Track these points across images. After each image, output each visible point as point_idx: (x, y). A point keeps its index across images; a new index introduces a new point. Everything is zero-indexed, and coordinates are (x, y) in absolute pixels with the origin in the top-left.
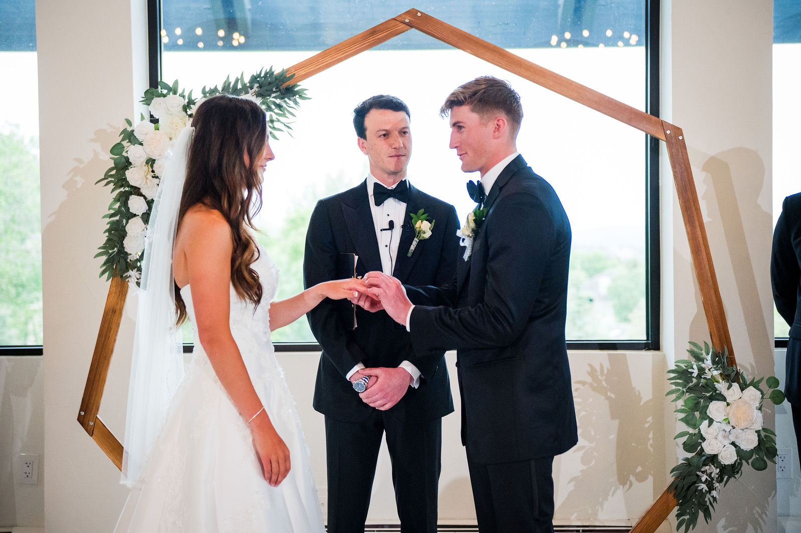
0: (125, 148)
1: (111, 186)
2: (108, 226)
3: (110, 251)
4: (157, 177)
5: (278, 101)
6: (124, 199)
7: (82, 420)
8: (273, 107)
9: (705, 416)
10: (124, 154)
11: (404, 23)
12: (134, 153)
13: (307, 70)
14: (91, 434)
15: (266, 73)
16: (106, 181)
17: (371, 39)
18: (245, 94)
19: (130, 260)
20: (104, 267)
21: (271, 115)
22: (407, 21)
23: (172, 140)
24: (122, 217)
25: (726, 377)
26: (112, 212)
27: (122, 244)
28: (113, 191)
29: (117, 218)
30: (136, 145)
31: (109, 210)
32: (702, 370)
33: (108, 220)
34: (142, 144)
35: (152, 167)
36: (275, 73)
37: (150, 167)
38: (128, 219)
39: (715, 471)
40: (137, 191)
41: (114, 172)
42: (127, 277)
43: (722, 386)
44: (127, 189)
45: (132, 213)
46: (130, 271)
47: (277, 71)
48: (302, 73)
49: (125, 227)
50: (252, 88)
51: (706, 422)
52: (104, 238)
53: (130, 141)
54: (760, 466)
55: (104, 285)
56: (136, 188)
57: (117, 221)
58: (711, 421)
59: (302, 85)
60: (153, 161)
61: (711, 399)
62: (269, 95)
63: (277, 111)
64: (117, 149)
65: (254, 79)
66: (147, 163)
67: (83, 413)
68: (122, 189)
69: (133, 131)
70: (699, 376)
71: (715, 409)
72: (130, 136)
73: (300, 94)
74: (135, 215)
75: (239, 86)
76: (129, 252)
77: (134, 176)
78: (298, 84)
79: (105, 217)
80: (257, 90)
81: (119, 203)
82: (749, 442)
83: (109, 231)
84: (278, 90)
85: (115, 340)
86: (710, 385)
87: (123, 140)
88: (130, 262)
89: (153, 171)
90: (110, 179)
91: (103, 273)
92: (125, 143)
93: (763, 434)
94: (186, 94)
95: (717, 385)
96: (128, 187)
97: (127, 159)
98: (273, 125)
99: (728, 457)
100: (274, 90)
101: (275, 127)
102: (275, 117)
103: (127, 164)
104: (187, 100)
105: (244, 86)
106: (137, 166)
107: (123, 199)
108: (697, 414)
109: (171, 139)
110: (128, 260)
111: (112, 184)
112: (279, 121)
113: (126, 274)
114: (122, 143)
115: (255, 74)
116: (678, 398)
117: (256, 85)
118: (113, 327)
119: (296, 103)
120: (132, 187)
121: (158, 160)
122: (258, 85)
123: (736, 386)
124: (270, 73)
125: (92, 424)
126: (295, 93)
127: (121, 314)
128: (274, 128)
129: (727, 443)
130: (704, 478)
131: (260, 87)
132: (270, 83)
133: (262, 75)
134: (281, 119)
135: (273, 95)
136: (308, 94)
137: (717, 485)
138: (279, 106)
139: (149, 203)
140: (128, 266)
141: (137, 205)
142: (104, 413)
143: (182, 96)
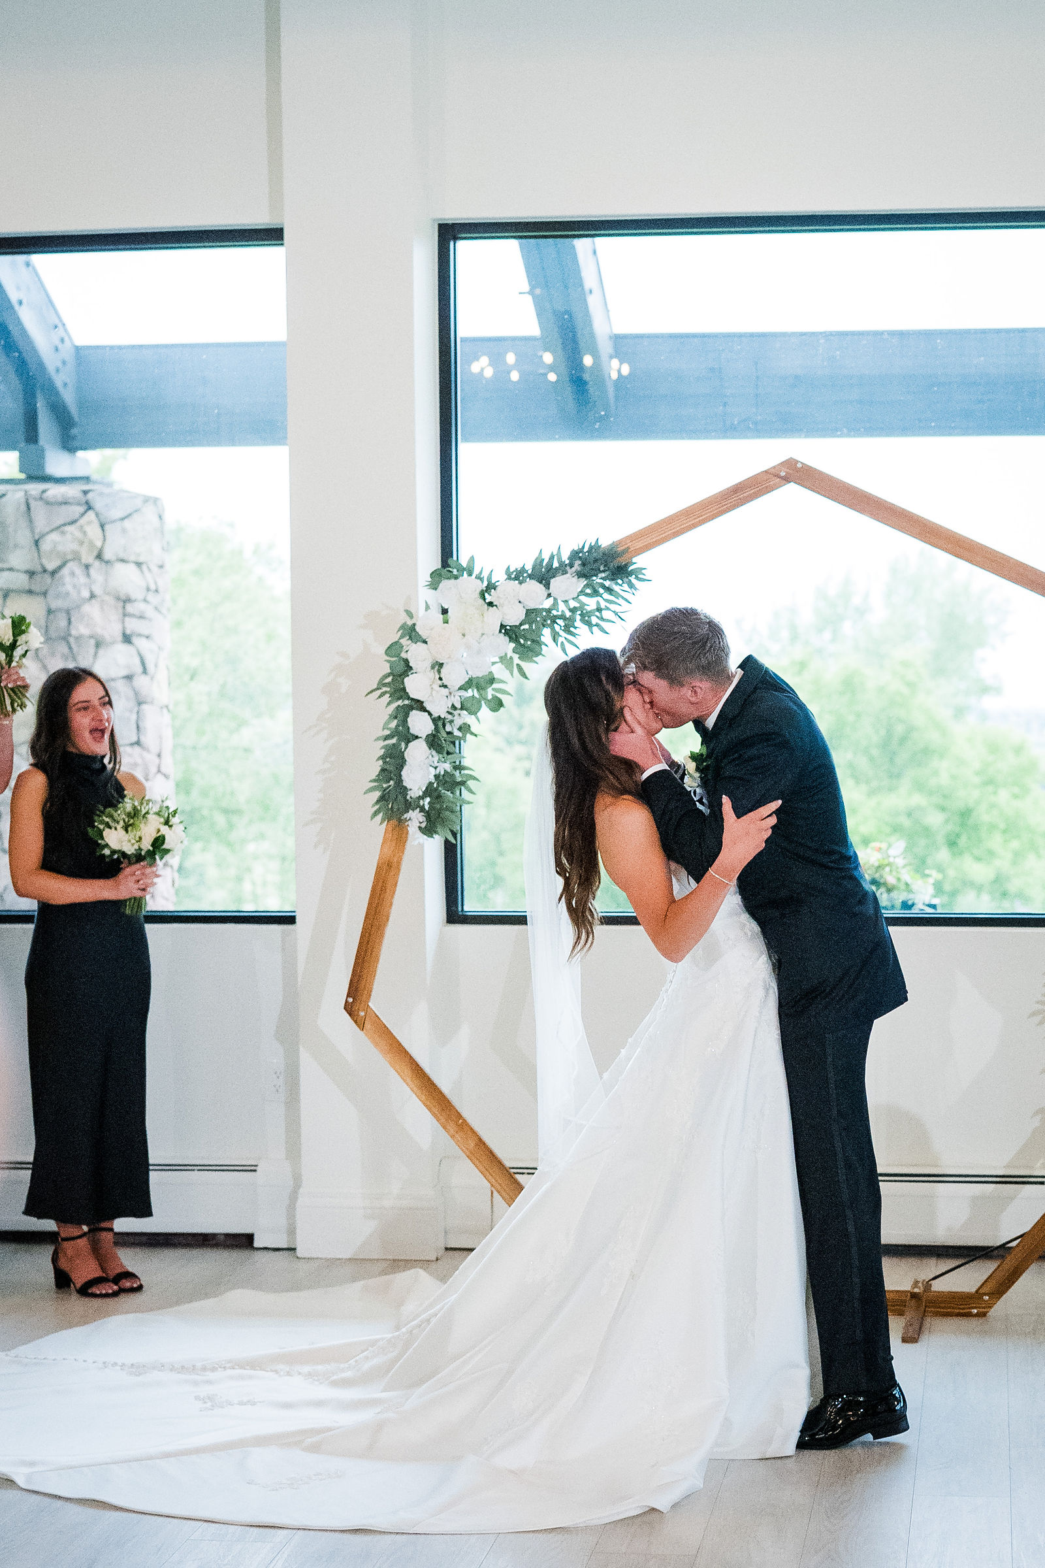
0: (404, 647)
1: (387, 698)
2: (382, 752)
3: (385, 786)
4: (446, 686)
5: (607, 583)
6: (402, 715)
7: (349, 1009)
8: (601, 591)
10: (403, 655)
11: (778, 476)
12: (416, 654)
13: (648, 541)
14: (362, 1027)
15: (591, 548)
16: (379, 692)
17: (735, 498)
18: (563, 574)
19: (411, 797)
20: (377, 807)
21: (598, 602)
22: (783, 474)
23: (466, 637)
24: (399, 740)
26: (388, 732)
27: (400, 776)
28: (389, 704)
29: (394, 741)
30: (418, 643)
31: (384, 729)
33: (382, 743)
34: (425, 642)
35: (439, 672)
36: (602, 547)
37: (436, 673)
38: (408, 742)
40: (420, 705)
41: (389, 679)
42: (406, 820)
44: (406, 702)
45: (413, 735)
46: (411, 812)
47: (605, 543)
48: (640, 545)
49: (403, 752)
50: (571, 566)
52: (376, 767)
53: (411, 638)
55: (378, 829)
56: (418, 701)
57: (394, 745)
59: (639, 561)
60: (441, 665)
62: (596, 575)
63: (606, 596)
64: (394, 649)
65: (575, 555)
66: (433, 667)
67: (351, 1000)
68: (400, 703)
69: (414, 625)
72: (411, 633)
73: (637, 573)
74: (417, 737)
75: (556, 564)
76: (408, 787)
77: (416, 686)
78: (634, 560)
79: (378, 739)
80: (579, 569)
81: (396, 721)
83: (383, 758)
84: (606, 568)
85: (391, 905)
87: (402, 637)
88: (410, 800)
89: (440, 679)
90: (384, 689)
91: (376, 814)
92: (404, 641)
94: (485, 575)
96: (408, 699)
97: (406, 661)
98: (601, 615)
100: (602, 568)
101: (604, 617)
102: (603, 604)
103: (408, 668)
104: (485, 583)
105: (562, 564)
106: (420, 673)
107: (400, 716)
109: (464, 635)
110: (408, 798)
111: (388, 695)
112: (608, 609)
113: (405, 816)
114: (401, 641)
115: (576, 549)
117: (578, 562)
118: (389, 886)
119: (631, 586)
120: (413, 699)
121: (447, 663)
122: (580, 562)
124: (594, 548)
125: (362, 1014)
126: (630, 574)
127: (398, 869)
128: (602, 619)
131: (584, 565)
132: (596, 561)
133: (586, 550)
134: (612, 607)
135: (603, 575)
136: (648, 574)
138: (609, 590)
139: (436, 720)
140: (408, 806)
141: (420, 724)
142: (378, 1002)
143: (479, 578)
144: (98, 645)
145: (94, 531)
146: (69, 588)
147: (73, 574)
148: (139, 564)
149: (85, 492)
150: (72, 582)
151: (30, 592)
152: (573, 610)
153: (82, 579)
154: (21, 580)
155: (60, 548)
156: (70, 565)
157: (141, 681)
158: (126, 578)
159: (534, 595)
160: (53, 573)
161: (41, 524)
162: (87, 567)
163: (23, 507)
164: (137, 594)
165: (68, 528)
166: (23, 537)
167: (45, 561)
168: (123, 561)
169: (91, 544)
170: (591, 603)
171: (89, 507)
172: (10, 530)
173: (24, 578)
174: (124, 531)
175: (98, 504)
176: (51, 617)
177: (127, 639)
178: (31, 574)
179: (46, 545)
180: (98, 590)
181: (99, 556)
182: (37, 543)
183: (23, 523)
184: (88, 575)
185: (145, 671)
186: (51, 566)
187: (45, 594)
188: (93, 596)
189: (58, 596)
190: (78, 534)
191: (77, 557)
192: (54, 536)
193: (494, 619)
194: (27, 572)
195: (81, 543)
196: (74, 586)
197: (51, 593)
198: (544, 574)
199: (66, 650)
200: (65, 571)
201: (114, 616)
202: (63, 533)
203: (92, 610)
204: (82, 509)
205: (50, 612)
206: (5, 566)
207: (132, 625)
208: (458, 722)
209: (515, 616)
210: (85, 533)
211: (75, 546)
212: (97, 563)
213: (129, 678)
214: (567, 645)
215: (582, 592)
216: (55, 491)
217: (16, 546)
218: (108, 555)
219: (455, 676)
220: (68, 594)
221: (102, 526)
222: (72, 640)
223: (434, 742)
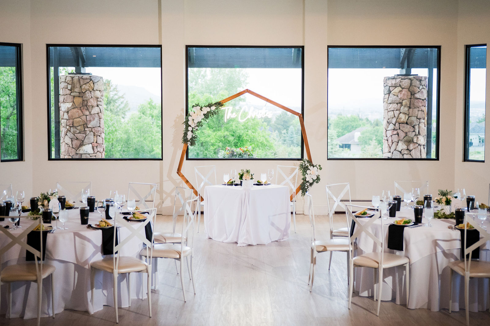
1: (185, 125)
3: (184, 138)
4: (194, 123)
7: (177, 173)
9: (306, 173)
10: (188, 118)
12: (190, 118)
13: (226, 101)
14: (180, 176)
15: (217, 102)
18: (213, 106)
22: (246, 91)
24: (187, 131)
25: (310, 165)
26: (185, 130)
32: (305, 164)
33: (184, 132)
34: (191, 116)
37: (193, 121)
39: (308, 184)
40: (190, 126)
43: (309, 167)
47: (220, 101)
48: (224, 102)
49: (187, 133)
51: (307, 174)
52: (183, 135)
54: (317, 182)
58: (308, 174)
61: (307, 170)
62: (218, 106)
67: (178, 171)
68: (187, 125)
70: (305, 165)
71: (308, 172)
72: (189, 114)
74: (189, 131)
76: (188, 138)
77: (190, 123)
78: (224, 104)
82: (315, 178)
86: (307, 167)
90: (184, 123)
91: (183, 142)
93: (318, 176)
94: (201, 106)
95: (308, 167)
99: (311, 181)
103: (188, 120)
105: (213, 104)
106: (190, 121)
107: (187, 127)
108: (305, 173)
109: (197, 115)
113: (188, 143)
115: (215, 102)
116: (301, 170)
118: (184, 154)
121: (194, 119)
123: (312, 167)
125: (180, 173)
129: (311, 178)
130: (306, 185)
131: (216, 104)
132: (218, 104)
137: (309, 187)
139: (193, 128)
140: (188, 141)
141: (190, 129)
142: (182, 171)
143: (200, 106)
144: (92, 107)
145: (92, 85)
146: (87, 96)
147: (88, 93)
148: (100, 91)
149: (90, 77)
150: (88, 94)
151: (79, 96)
152: (214, 112)
153: (90, 94)
154: (78, 94)
155: (85, 88)
156: (88, 91)
157: (100, 114)
158: (98, 94)
159: (208, 109)
160: (84, 93)
161: (82, 83)
162: (91, 92)
163: (78, 80)
164: (100, 97)
165: (87, 84)
166: (78, 86)
167: (82, 90)
168: (97, 90)
169: (92, 87)
170: (217, 110)
171: (91, 80)
172: (75, 84)
173: (78, 93)
174: (97, 84)
175: (93, 79)
176: (84, 102)
177: (98, 106)
178: (79, 93)
179: (83, 87)
180: (93, 96)
181: (93, 90)
182: (81, 87)
183: (78, 83)
184: (91, 93)
185: (101, 112)
186: (83, 92)
187: (82, 97)
188: (92, 97)
189: (85, 97)
190: (89, 85)
191: (89, 90)
192: (84, 86)
193: (202, 113)
194: (79, 92)
195: (90, 87)
196: (88, 96)
197: (84, 97)
198: (210, 106)
199: (86, 108)
200: (87, 92)
201: (96, 101)
202: (86, 85)
203: (91, 100)
204: (89, 80)
205: (83, 100)
206: (74, 91)
207: (99, 103)
208: (196, 128)
209: (206, 113)
210: (90, 85)
211: (88, 88)
212: (92, 91)
213: (98, 113)
214: (213, 117)
215: (215, 109)
216: (85, 76)
217: (77, 87)
218: (95, 89)
219: (196, 122)
220: (87, 97)
221: (94, 84)
222: (87, 106)
223: (192, 131)
